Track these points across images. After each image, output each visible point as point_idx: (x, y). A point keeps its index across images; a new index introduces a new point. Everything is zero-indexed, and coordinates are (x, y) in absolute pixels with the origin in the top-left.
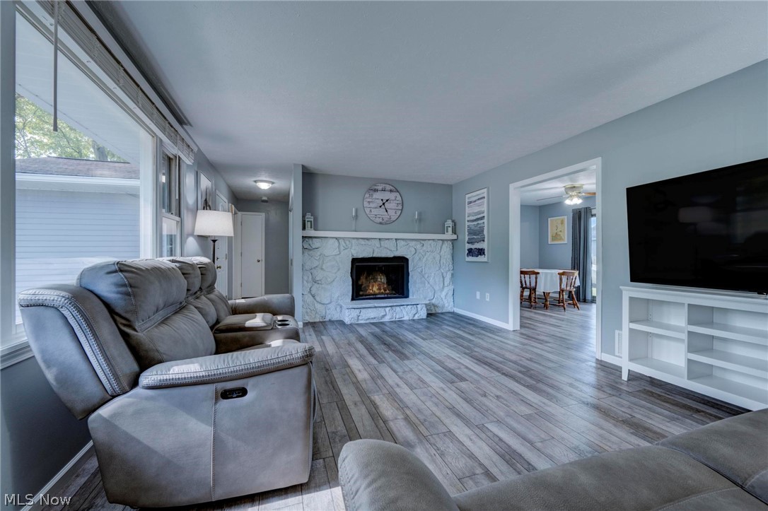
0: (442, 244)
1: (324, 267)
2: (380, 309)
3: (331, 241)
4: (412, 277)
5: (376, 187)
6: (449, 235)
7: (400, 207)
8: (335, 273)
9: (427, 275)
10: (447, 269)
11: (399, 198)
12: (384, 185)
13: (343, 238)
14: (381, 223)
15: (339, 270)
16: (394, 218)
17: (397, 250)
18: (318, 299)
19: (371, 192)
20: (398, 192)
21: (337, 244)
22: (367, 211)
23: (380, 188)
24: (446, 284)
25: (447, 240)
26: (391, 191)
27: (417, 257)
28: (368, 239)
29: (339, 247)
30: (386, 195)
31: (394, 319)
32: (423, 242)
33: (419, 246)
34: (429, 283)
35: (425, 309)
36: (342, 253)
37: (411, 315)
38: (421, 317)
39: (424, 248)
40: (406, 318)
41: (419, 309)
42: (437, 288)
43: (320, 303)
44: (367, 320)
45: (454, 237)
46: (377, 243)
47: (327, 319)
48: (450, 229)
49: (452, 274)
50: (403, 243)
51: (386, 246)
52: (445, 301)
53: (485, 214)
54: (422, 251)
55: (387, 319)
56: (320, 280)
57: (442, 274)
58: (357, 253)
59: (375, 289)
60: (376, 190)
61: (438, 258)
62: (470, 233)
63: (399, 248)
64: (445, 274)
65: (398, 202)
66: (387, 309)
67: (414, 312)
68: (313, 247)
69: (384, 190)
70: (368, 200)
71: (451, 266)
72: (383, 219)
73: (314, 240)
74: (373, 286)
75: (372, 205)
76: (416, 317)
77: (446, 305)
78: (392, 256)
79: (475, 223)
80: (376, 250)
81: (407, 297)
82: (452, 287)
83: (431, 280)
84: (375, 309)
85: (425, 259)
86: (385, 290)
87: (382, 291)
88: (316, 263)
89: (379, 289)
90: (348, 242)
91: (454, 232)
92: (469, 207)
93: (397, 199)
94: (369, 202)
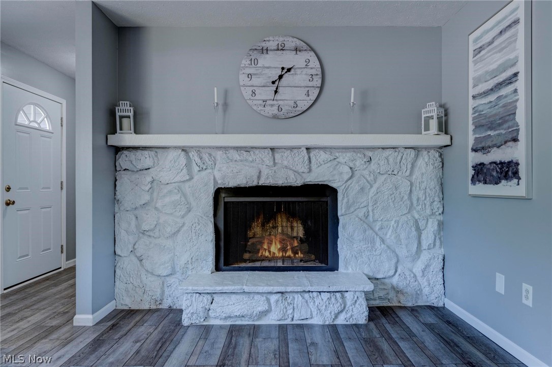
0: (417, 156)
1: (159, 205)
2: (257, 297)
3: (172, 154)
4: (344, 227)
5: (263, 44)
6: (432, 137)
7: (317, 82)
8: (183, 217)
9: (379, 224)
10: (428, 212)
11: (315, 63)
12: (281, 39)
13: (199, 149)
14: (275, 117)
15: (189, 210)
16: (303, 106)
17: (310, 170)
18: (147, 264)
19: (255, 55)
20: (312, 49)
21: (183, 160)
22: (247, 93)
23: (272, 45)
24: (425, 244)
25: (428, 148)
26: (296, 50)
27: (355, 186)
28: (247, 149)
29: (188, 165)
30: (288, 59)
31: (288, 322)
32: (369, 154)
33: (359, 163)
34: (383, 241)
35: (364, 304)
36: (196, 178)
37: (327, 314)
38: (352, 322)
39: (373, 166)
40: (317, 321)
41: (349, 303)
42: (402, 252)
43: (152, 274)
44: (226, 318)
45: (444, 140)
46: (266, 156)
47: (165, 306)
48: (434, 124)
49: (441, 225)
50: (323, 156)
51: (285, 163)
52: (423, 282)
53: (521, 67)
54: (366, 173)
55: (272, 319)
56: (152, 230)
57: (416, 221)
58: (223, 178)
59: (275, 248)
60: (264, 51)
61: (405, 187)
62: (478, 127)
63: (314, 166)
64: (422, 224)
65: (313, 72)
66: (273, 298)
67: (336, 308)
68: (139, 167)
69: (281, 48)
70: (248, 71)
71: (437, 205)
72: (280, 109)
73: (139, 153)
74: (270, 243)
75: (256, 81)
76: (341, 321)
77: (426, 290)
78: (299, 183)
79: (492, 98)
80: (265, 172)
81: (334, 268)
82: (439, 252)
83: (389, 236)
84: (245, 298)
85: (374, 190)
86: (295, 253)
87: (289, 253)
88: (146, 198)
89: (283, 249)
90: (206, 157)
91: (444, 127)
92: (475, 63)
93: (311, 65)
94: (250, 76)
